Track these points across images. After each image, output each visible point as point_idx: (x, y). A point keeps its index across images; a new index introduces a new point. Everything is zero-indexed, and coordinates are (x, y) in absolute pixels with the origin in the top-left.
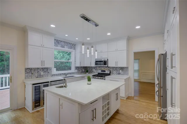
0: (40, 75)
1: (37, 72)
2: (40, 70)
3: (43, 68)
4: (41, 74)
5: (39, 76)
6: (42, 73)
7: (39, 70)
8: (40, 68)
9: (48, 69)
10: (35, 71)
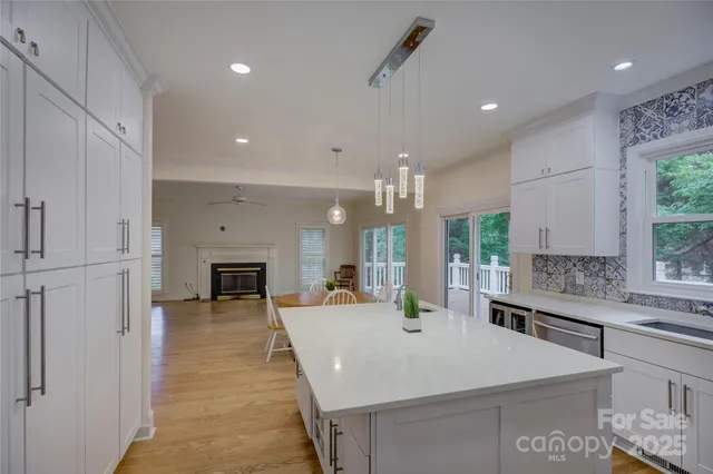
0: (574, 285)
1: (563, 272)
2: (575, 265)
3: (583, 258)
4: (578, 282)
5: (568, 288)
6: (580, 279)
7: (570, 265)
8: (575, 257)
9: (604, 264)
10: (558, 266)
